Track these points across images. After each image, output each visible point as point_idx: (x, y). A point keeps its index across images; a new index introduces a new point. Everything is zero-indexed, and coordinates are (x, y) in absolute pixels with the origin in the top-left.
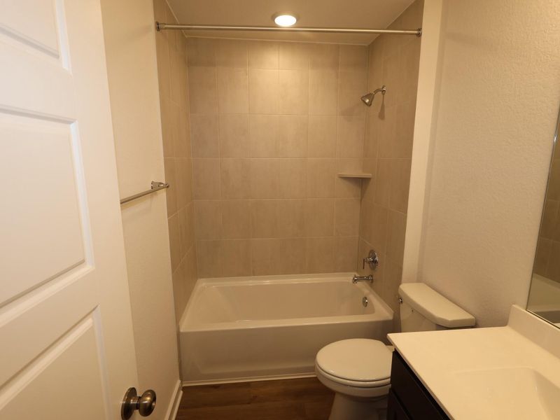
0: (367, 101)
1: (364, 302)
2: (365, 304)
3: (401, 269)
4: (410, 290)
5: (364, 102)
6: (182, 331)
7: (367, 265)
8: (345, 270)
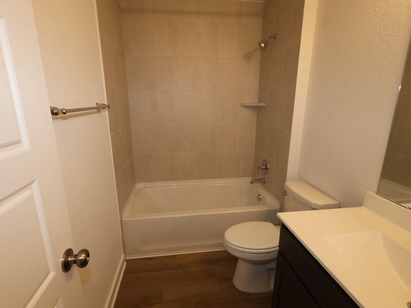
0: (263, 45)
1: (258, 197)
2: (260, 199)
3: (286, 172)
4: (292, 185)
5: (261, 46)
6: (124, 219)
7: (260, 171)
8: (244, 176)
